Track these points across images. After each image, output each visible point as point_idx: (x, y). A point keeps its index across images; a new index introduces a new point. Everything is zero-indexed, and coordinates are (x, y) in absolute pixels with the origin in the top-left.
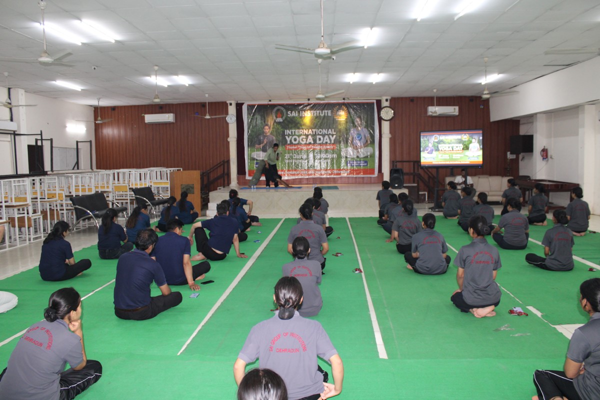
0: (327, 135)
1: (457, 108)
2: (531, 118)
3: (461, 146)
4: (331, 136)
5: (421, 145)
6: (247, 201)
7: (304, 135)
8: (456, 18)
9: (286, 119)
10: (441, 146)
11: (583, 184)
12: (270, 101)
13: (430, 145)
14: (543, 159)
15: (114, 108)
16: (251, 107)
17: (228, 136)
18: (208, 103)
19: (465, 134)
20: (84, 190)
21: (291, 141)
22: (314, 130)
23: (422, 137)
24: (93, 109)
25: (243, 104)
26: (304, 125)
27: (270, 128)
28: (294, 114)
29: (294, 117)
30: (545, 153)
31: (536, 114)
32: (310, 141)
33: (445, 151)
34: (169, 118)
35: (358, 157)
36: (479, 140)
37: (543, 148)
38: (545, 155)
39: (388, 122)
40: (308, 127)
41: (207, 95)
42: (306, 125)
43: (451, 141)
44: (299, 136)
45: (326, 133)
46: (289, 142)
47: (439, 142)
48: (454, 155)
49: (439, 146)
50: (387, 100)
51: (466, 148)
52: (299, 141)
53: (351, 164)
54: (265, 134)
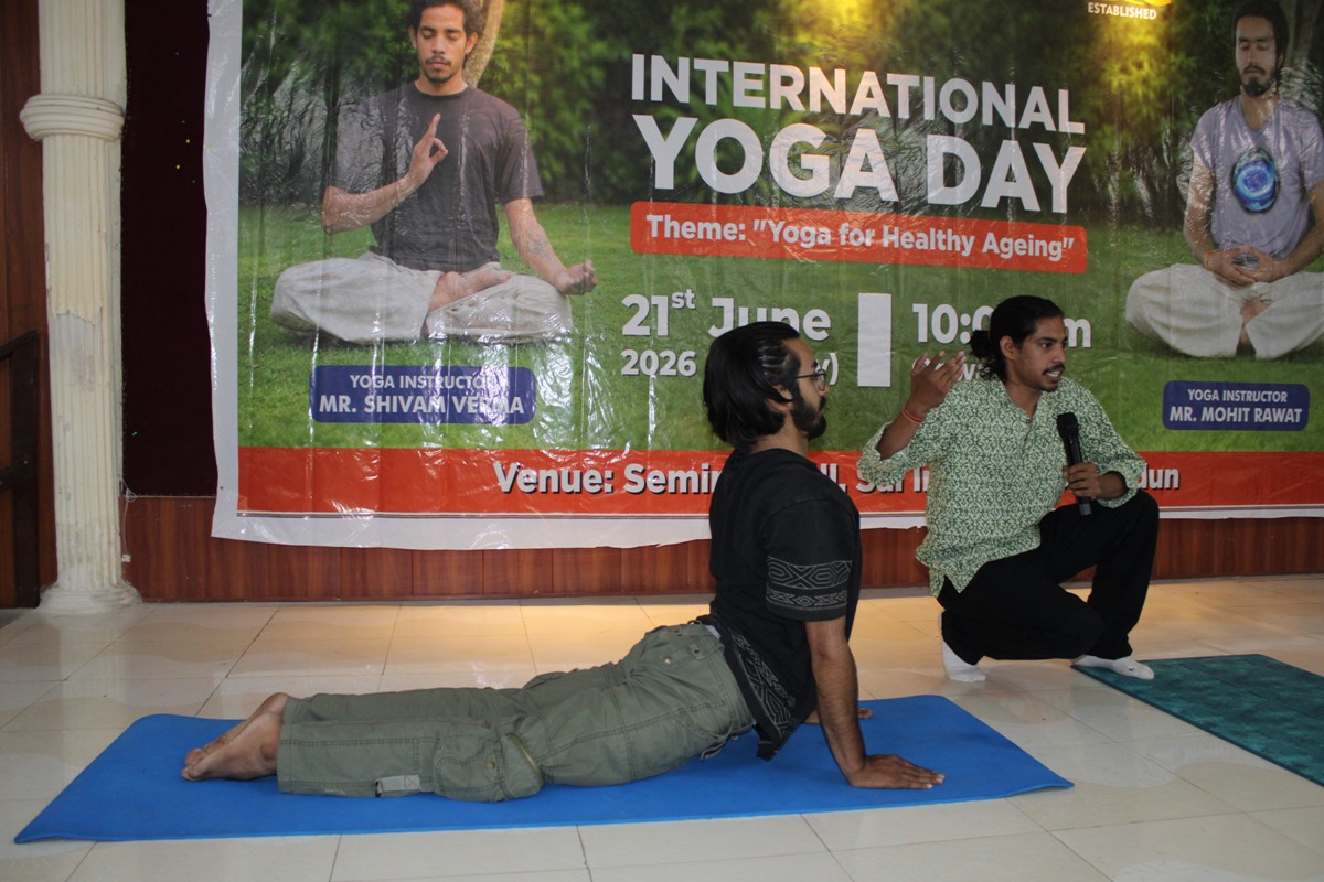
0: (1013, 134)
4: (1044, 151)
7: (810, 119)
17: (28, 82)
21: (685, 161)
22: (904, 82)
27: (473, 27)
32: (866, 180)
35: (1245, 349)
40: (854, 46)
42: (828, 32)
44: (767, 123)
45: (1010, 123)
46: (665, 179)
52: (766, 171)
53: (1197, 407)
54: (422, 86)
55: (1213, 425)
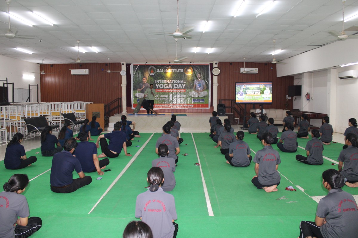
0: (180, 83)
1: (257, 69)
2: (300, 75)
3: (260, 91)
4: (183, 84)
5: (236, 90)
6: (132, 122)
7: (167, 83)
8: (257, 17)
9: (156, 74)
10: (248, 91)
11: (330, 114)
12: (147, 63)
13: (241, 90)
14: (307, 99)
15: (52, 65)
16: (135, 66)
17: (121, 83)
18: (110, 63)
19: (262, 84)
20: (33, 114)
21: (159, 87)
22: (173, 81)
23: (236, 86)
24: (40, 66)
25: (130, 64)
26: (167, 77)
27: (146, 79)
28: (161, 71)
29: (161, 72)
30: (308, 96)
31: (303, 73)
32: (170, 87)
33: (250, 94)
34: (85, 72)
35: (199, 97)
36: (270, 88)
37: (307, 93)
38: (308, 97)
39: (217, 77)
41: (109, 59)
42: (168, 78)
43: (254, 88)
44: (164, 84)
46: (157, 88)
47: (247, 89)
48: (255, 97)
49: (247, 91)
50: (216, 64)
51: (263, 92)
52: (164, 87)
53: (195, 101)
54: (143, 83)
55: (196, 102)
